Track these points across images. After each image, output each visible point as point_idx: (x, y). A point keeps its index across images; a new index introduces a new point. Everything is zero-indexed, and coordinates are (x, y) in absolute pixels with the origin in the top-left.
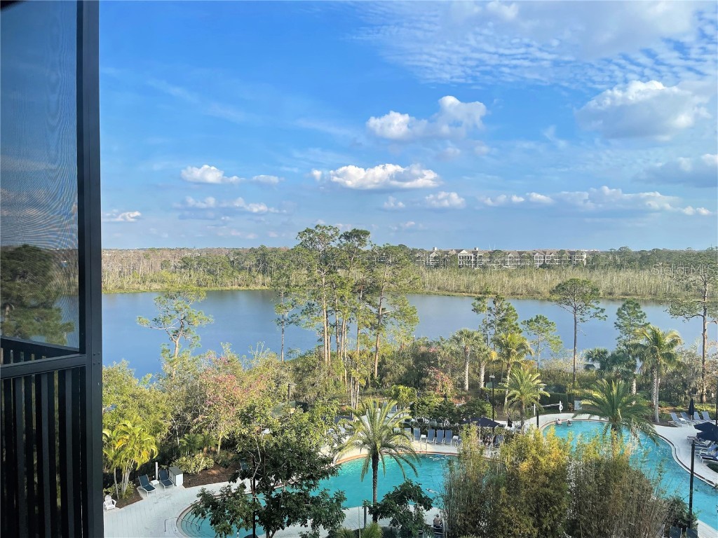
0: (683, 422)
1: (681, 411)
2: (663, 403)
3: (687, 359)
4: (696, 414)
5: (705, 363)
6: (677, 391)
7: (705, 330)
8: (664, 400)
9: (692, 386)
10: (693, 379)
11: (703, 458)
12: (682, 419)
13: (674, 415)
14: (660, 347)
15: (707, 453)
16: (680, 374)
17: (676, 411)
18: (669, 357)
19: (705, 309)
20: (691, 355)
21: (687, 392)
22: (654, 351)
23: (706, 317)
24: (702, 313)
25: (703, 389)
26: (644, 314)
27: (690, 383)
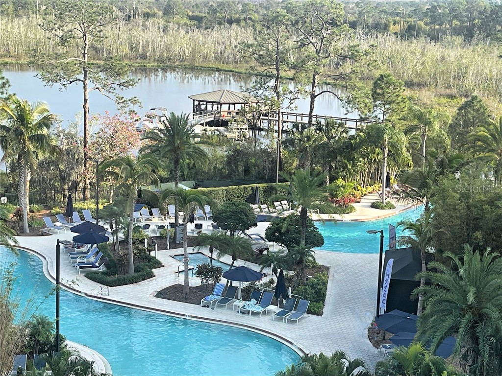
0: (59, 228)
1: (58, 213)
2: (35, 207)
3: (65, 142)
4: (75, 214)
5: (87, 145)
6: (54, 187)
7: (86, 101)
8: (37, 202)
9: (72, 178)
10: (72, 168)
11: (80, 267)
12: (58, 224)
13: (47, 220)
14: (27, 128)
15: (85, 260)
16: (56, 165)
17: (51, 215)
18: (41, 140)
19: (86, 72)
20: (70, 137)
21: (65, 187)
22: (19, 134)
23: (87, 82)
24: (81, 77)
25: (85, 181)
26: (8, 81)
27: (70, 175)
